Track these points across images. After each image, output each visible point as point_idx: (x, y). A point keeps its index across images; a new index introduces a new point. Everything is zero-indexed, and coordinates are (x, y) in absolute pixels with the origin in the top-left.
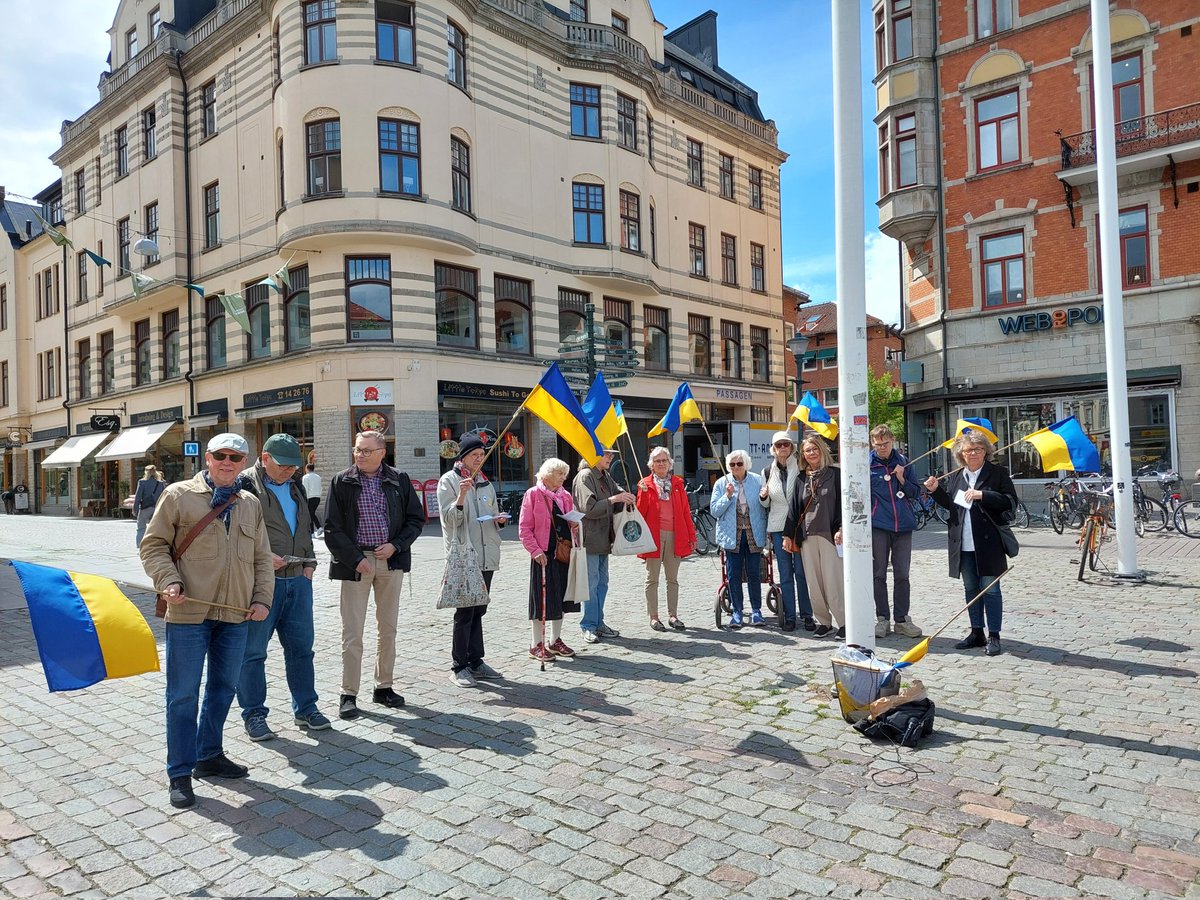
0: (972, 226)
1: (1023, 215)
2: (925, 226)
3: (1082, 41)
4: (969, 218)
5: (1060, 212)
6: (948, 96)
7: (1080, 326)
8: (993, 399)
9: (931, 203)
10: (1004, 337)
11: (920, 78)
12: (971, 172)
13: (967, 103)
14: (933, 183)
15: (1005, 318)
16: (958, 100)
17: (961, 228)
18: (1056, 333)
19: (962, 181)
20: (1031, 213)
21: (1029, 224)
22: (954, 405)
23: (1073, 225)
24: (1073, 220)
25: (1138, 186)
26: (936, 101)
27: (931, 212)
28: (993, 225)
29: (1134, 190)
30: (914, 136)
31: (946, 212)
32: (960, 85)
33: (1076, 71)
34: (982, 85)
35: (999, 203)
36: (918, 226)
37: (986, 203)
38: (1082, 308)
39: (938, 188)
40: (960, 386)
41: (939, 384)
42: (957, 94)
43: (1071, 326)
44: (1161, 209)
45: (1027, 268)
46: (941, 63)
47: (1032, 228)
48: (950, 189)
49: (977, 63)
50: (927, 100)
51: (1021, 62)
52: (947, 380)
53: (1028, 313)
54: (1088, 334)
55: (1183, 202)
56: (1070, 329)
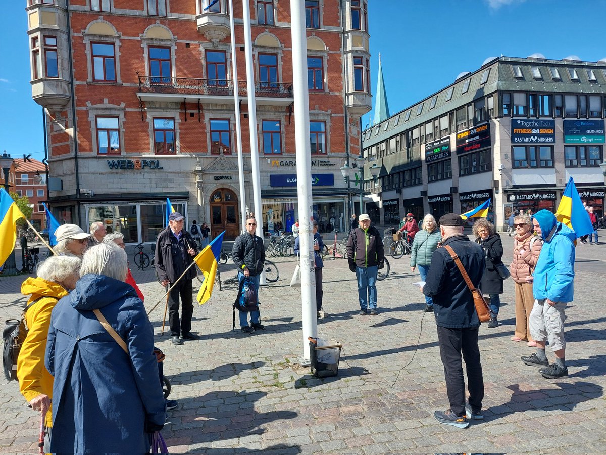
0: (91, 108)
1: (119, 110)
2: (63, 102)
3: (145, 32)
4: (89, 104)
5: (136, 112)
6: (76, 34)
7: (147, 169)
8: (105, 202)
9: (67, 90)
10: (109, 170)
11: (59, 18)
12: (90, 80)
13: (87, 42)
14: (68, 79)
15: (111, 160)
16: (82, 39)
17: (85, 108)
18: (136, 171)
19: (85, 83)
20: (122, 109)
21: (122, 115)
22: (83, 204)
23: (143, 120)
24: (143, 117)
25: (171, 108)
26: (68, 34)
27: (67, 96)
28: (103, 111)
29: (169, 110)
30: (56, 50)
31: (76, 98)
32: (83, 31)
33: (142, 46)
34: (95, 36)
35: (106, 100)
36: (60, 102)
37: (99, 98)
38: (148, 160)
39: (71, 83)
40: (86, 194)
41: (74, 192)
42: (80, 35)
43: (143, 169)
44: (180, 121)
45: (121, 137)
46: (71, 15)
47: (123, 117)
48: (78, 86)
49: (92, 22)
50: (63, 32)
51: (116, 32)
52: (78, 190)
53: (122, 159)
54: (151, 174)
55: (188, 120)
56: (142, 170)
